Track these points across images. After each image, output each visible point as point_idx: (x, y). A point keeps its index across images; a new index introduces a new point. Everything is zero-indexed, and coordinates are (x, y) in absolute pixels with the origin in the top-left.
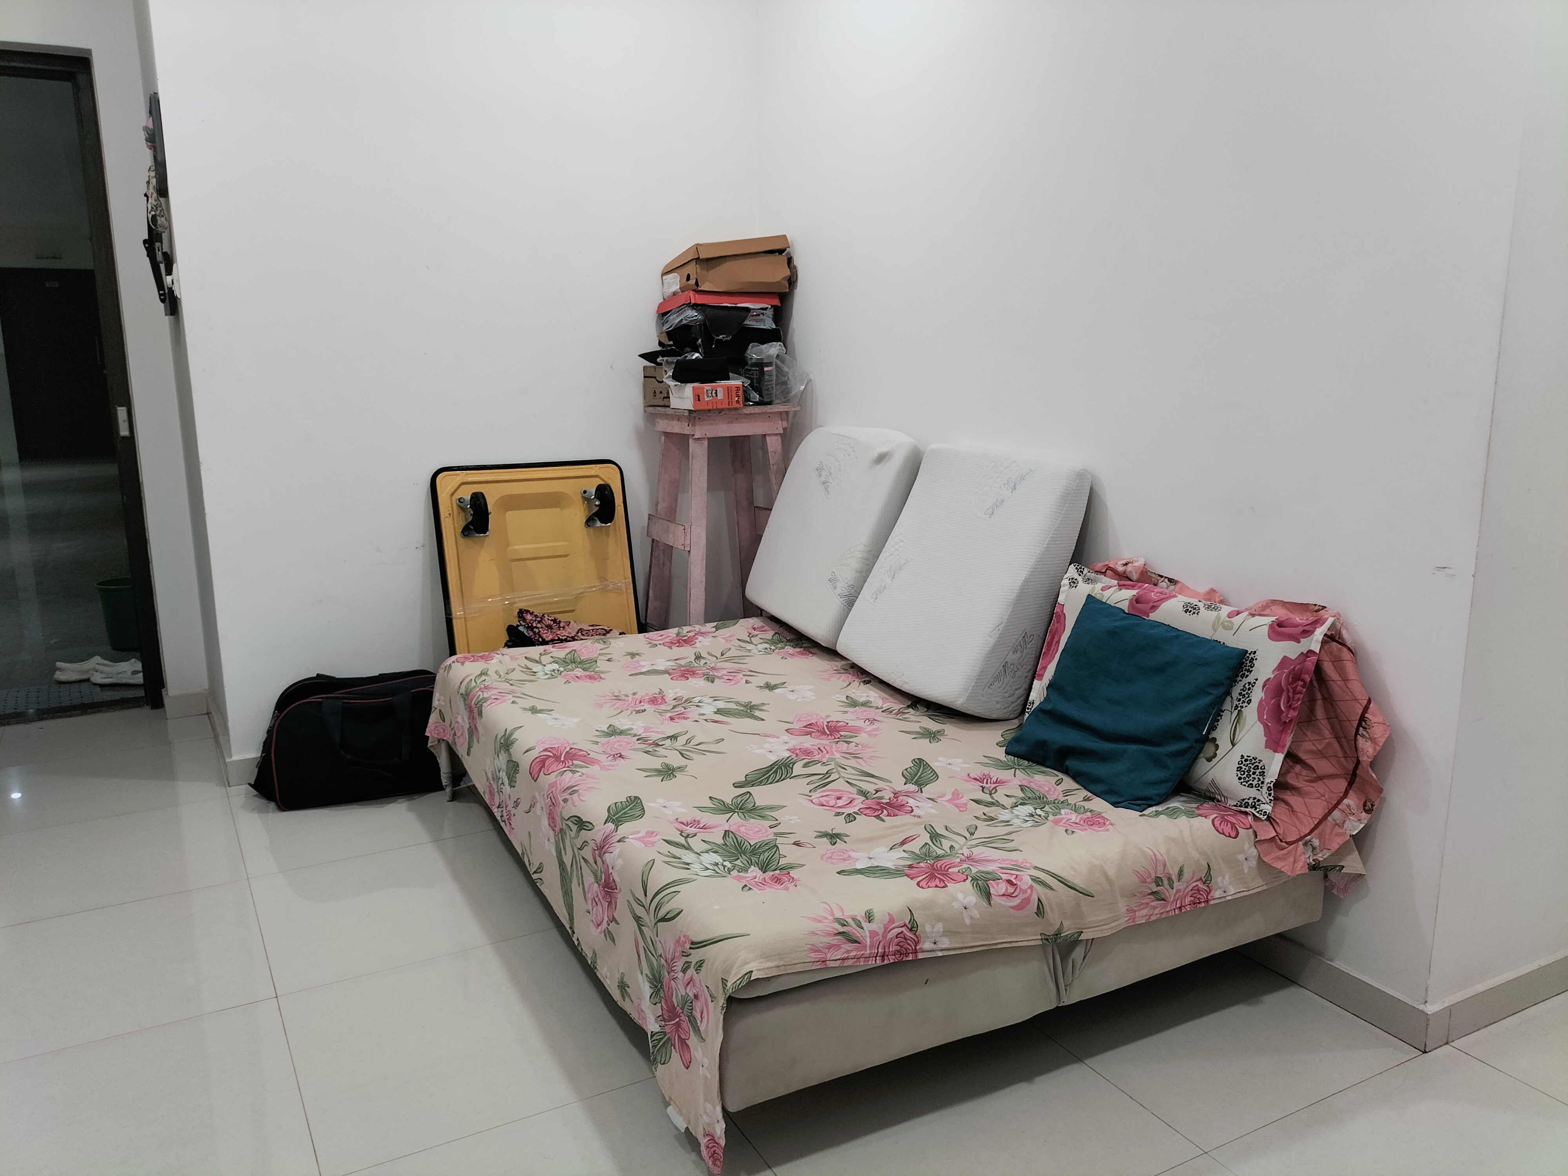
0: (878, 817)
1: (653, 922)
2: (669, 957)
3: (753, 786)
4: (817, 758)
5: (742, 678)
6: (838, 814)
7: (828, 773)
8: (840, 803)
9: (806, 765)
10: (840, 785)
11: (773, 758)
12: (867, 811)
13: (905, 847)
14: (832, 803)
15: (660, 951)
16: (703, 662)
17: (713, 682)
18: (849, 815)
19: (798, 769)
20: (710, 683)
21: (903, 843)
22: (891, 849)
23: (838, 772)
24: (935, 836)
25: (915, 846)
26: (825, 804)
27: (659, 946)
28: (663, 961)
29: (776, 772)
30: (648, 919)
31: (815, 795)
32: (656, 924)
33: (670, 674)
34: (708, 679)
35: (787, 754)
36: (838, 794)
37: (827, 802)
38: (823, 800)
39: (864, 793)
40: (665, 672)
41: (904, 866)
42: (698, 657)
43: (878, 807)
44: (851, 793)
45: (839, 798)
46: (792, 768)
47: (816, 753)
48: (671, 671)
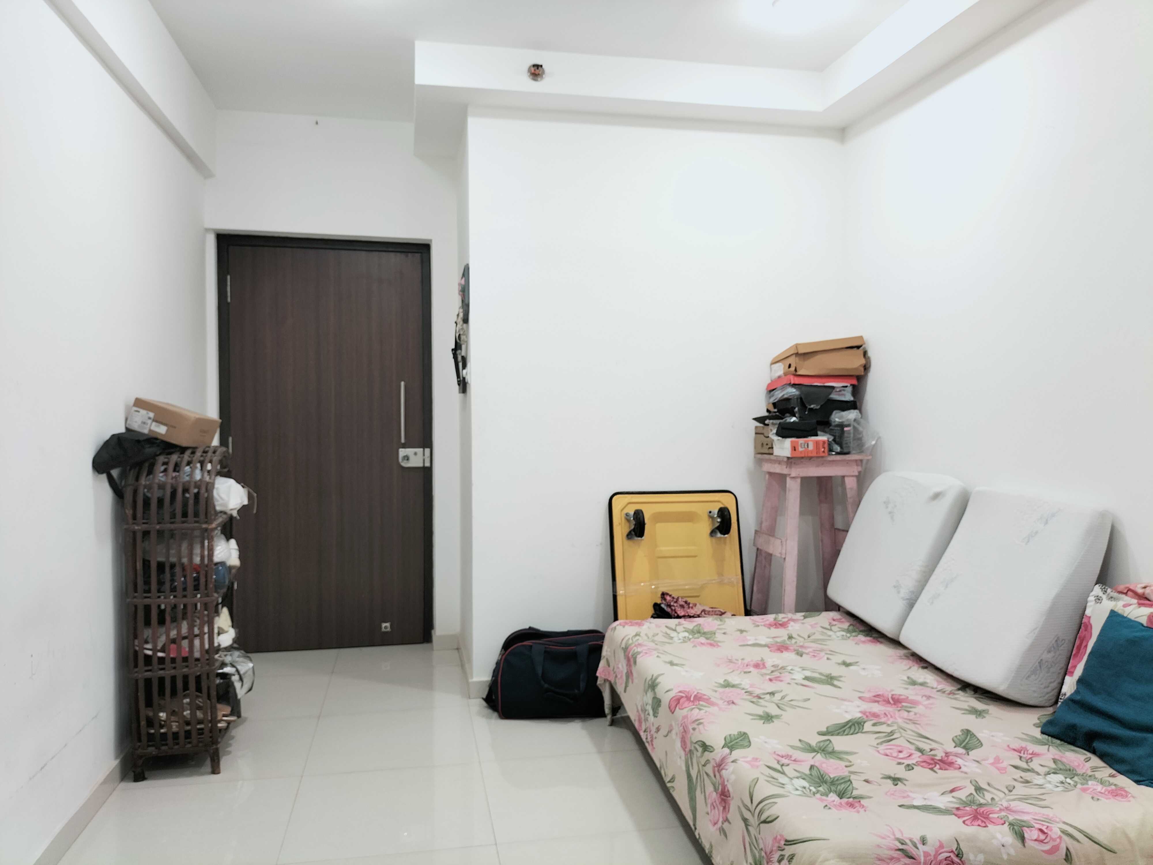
0: (932, 769)
1: (757, 823)
2: (768, 851)
3: (832, 735)
4: (883, 720)
5: (824, 656)
6: (899, 764)
7: (892, 733)
8: (901, 755)
9: (874, 725)
10: (901, 742)
11: (848, 717)
12: (924, 764)
13: (954, 794)
14: (895, 754)
15: (761, 846)
16: (793, 641)
17: (801, 656)
18: (908, 765)
19: (868, 726)
20: (799, 657)
21: (952, 791)
22: (942, 794)
23: (900, 732)
24: (978, 789)
25: (962, 795)
26: (889, 754)
27: (760, 841)
28: (763, 854)
29: (850, 727)
30: (753, 821)
31: (882, 748)
32: (759, 824)
33: (769, 647)
34: (798, 654)
35: (859, 715)
36: (900, 749)
37: (891, 753)
38: (888, 752)
39: (921, 751)
40: (766, 646)
41: (953, 808)
42: (790, 637)
43: (932, 762)
44: (909, 749)
45: (900, 752)
46: (863, 726)
47: (882, 716)
48: (770, 645)
